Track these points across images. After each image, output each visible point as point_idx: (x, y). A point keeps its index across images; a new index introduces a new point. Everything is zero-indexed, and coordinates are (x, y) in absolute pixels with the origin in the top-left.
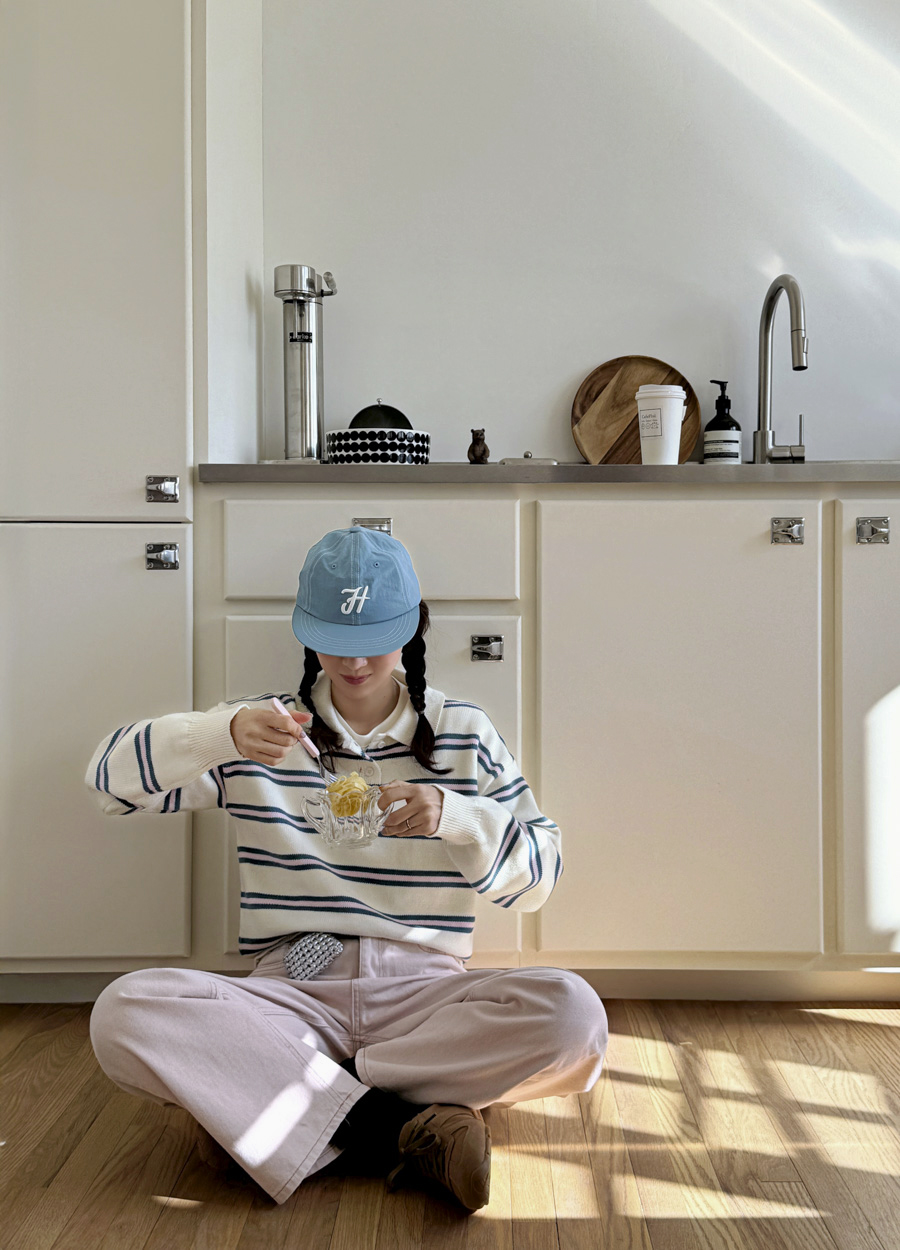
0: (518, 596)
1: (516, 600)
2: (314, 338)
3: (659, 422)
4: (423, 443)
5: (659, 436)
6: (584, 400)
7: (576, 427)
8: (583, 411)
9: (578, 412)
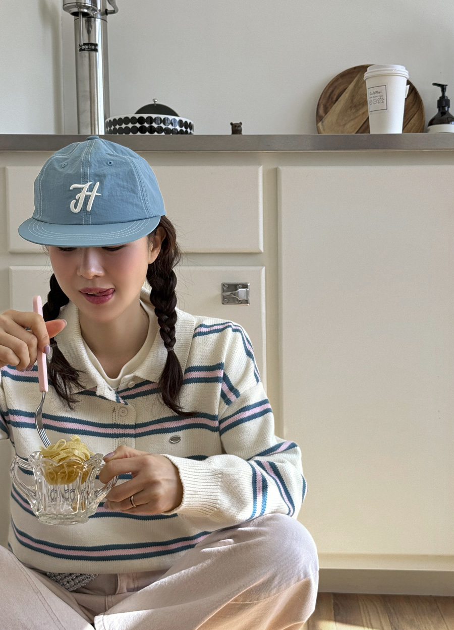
0: (262, 249)
1: (260, 253)
2: (100, 48)
3: (384, 97)
4: (186, 128)
5: (384, 110)
6: (327, 102)
7: (320, 124)
8: (326, 111)
9: (321, 112)
